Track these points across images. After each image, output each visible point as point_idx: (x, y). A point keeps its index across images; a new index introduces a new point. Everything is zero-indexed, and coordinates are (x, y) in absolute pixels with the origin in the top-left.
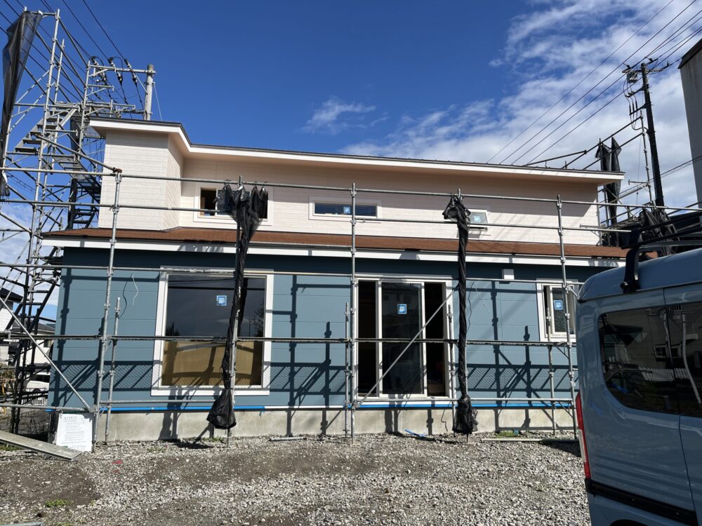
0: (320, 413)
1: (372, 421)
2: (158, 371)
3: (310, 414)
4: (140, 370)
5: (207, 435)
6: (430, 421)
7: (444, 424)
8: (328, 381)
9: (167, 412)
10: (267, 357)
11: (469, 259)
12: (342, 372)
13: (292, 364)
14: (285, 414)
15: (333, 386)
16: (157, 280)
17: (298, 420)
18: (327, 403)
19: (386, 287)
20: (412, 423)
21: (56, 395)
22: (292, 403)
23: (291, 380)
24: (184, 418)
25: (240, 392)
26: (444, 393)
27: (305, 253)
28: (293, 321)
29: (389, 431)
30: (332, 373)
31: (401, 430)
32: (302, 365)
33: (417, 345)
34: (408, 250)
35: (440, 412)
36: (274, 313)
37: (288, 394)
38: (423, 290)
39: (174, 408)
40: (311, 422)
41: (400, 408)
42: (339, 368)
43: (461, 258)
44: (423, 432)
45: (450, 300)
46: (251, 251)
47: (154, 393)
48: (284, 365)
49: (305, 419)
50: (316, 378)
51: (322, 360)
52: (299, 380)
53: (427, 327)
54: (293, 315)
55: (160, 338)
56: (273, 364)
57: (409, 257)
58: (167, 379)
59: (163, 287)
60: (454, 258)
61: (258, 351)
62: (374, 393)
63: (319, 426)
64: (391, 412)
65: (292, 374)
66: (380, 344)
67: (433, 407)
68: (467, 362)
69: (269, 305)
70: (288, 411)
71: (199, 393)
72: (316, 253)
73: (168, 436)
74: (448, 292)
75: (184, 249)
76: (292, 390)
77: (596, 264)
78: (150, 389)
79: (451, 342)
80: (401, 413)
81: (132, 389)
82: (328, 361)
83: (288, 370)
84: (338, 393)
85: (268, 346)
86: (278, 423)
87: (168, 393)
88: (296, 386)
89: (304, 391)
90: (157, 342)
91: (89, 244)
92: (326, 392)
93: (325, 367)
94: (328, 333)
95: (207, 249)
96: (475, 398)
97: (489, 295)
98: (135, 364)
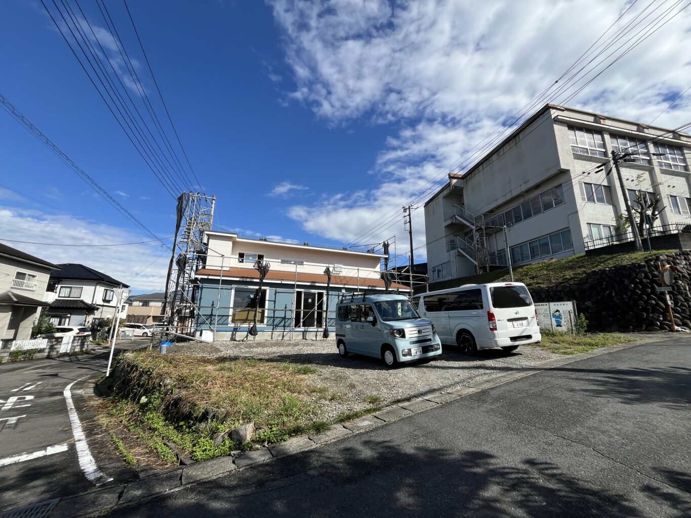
0: (282, 333)
1: (298, 335)
2: (230, 318)
3: (279, 333)
4: (224, 318)
5: (246, 339)
6: (316, 336)
7: (320, 336)
8: (285, 323)
9: (233, 332)
10: (266, 315)
11: (330, 285)
12: (290, 320)
13: (274, 317)
14: (271, 333)
15: (286, 324)
16: (231, 289)
17: (275, 335)
18: (284, 330)
19: (305, 293)
20: (311, 336)
21: (197, 325)
22: (273, 329)
23: (273, 322)
24: (238, 334)
25: (258, 325)
26: (321, 327)
27: (280, 282)
28: (275, 304)
29: (303, 338)
30: (286, 320)
31: (307, 338)
32: (277, 318)
33: (313, 313)
34: (312, 282)
35: (320, 333)
36: (269, 301)
37: (272, 327)
38: (317, 295)
39: (235, 330)
40: (279, 335)
41: (307, 331)
42: (289, 319)
43: (328, 285)
44: (314, 339)
45: (325, 298)
46: (264, 281)
47: (229, 325)
48: (271, 317)
49: (277, 335)
50: (281, 322)
51: (283, 316)
52: (276, 323)
53: (317, 306)
54: (275, 302)
55: (231, 308)
56: (268, 317)
57: (313, 284)
58: (233, 321)
59: (233, 291)
60: (326, 285)
61: (263, 313)
62: (299, 327)
63: (281, 337)
64: (304, 333)
65: (274, 320)
66: (302, 312)
67: (318, 331)
68: (328, 317)
69: (267, 298)
70: (272, 332)
71: (243, 326)
72: (283, 282)
73: (233, 339)
74: (324, 295)
75: (241, 280)
76: (273, 325)
77: (370, 288)
78: (228, 324)
79: (324, 311)
80: (308, 333)
81: (222, 324)
82: (285, 316)
83: (272, 319)
84: (288, 326)
85: (266, 311)
86: (269, 336)
87: (233, 325)
88: (275, 324)
89: (277, 326)
90: (231, 309)
91: (210, 277)
92: (284, 326)
93: (284, 318)
94: (286, 308)
95: (248, 280)
96: (330, 328)
97: (337, 296)
98: (223, 316)
